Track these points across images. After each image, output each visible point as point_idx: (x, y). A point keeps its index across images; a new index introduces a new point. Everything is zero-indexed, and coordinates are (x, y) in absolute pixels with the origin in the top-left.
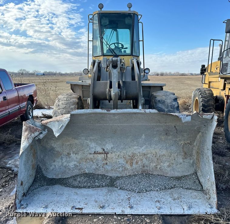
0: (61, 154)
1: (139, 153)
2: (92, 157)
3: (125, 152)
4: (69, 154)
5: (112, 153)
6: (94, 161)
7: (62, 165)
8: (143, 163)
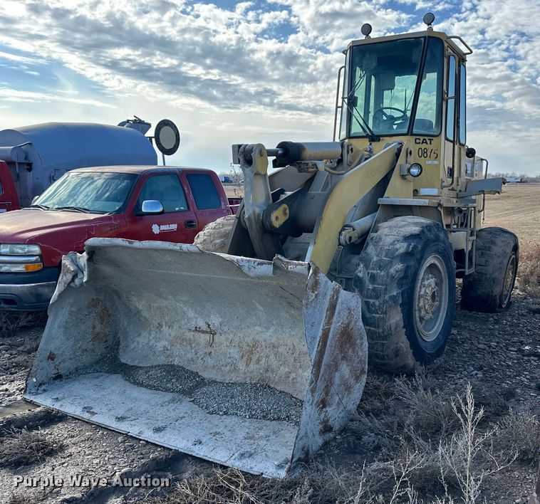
0: (150, 325)
1: (265, 341)
2: (192, 337)
3: (242, 335)
4: (160, 325)
5: (221, 334)
6: (193, 345)
7: (148, 344)
8: (270, 363)
